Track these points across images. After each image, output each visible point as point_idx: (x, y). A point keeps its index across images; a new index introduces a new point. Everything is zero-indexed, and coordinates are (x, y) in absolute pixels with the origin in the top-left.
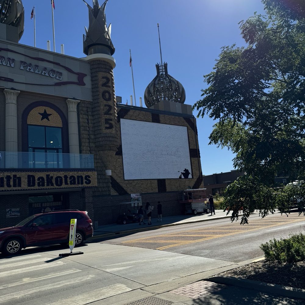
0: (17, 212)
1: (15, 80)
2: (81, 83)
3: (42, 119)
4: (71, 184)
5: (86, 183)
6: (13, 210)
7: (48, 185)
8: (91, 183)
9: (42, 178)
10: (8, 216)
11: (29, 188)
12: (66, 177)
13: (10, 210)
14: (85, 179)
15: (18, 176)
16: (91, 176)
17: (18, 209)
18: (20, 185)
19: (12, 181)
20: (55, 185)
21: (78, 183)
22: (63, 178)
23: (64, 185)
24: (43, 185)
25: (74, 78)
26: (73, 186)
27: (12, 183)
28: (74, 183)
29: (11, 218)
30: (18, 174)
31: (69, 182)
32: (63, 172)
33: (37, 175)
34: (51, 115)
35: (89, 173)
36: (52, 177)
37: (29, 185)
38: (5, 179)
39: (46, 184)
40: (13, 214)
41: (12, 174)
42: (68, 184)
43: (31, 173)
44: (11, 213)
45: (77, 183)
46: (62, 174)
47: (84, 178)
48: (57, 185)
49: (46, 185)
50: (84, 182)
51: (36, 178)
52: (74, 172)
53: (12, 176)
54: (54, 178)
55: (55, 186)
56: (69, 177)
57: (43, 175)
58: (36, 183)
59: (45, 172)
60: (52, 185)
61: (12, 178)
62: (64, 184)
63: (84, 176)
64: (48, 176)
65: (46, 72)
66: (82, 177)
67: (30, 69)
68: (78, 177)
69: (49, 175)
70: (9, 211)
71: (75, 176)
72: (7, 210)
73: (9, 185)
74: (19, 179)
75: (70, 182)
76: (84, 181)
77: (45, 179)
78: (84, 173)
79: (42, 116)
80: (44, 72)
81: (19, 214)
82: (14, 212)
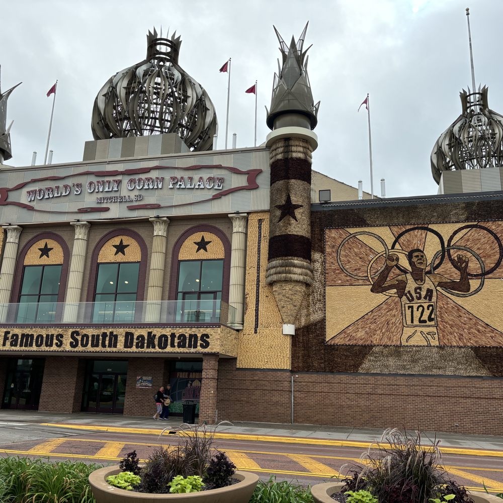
0: (149, 381)
1: (162, 205)
2: (252, 186)
3: (198, 250)
4: (179, 347)
5: (202, 346)
6: (144, 378)
7: (148, 347)
8: (210, 347)
9: (142, 337)
10: (138, 385)
11: (126, 349)
12: (173, 336)
13: (141, 379)
14: (201, 340)
15: (115, 333)
16: (211, 335)
17: (150, 378)
18: (115, 346)
19: (107, 339)
20: (157, 347)
21: (190, 346)
22: (169, 336)
23: (169, 349)
24: (142, 347)
25: (242, 181)
26: (182, 350)
27: (107, 343)
28: (184, 346)
29: (141, 389)
30: (116, 331)
31: (176, 344)
32: (170, 329)
33: (137, 332)
34: (210, 242)
35: (208, 331)
36: (155, 336)
37: (126, 346)
38: (101, 337)
39: (145, 345)
40: (144, 384)
41: (108, 331)
42: (174, 347)
43: (129, 329)
44: (141, 382)
45: (187, 346)
46: (167, 332)
47: (199, 339)
48: (160, 347)
49: (145, 347)
50: (199, 344)
51: (135, 337)
52: (185, 329)
53: (108, 334)
54: (157, 337)
55: (157, 349)
56: (177, 335)
57: (144, 332)
58: (135, 344)
59: (147, 329)
60: (154, 347)
61: (108, 336)
62: (169, 346)
63: (199, 335)
64: (149, 333)
65: (200, 183)
66: (196, 336)
67: (180, 185)
68: (191, 336)
69: (151, 332)
70: (139, 379)
71: (186, 335)
72: (138, 378)
73: (104, 346)
74: (116, 337)
75: (179, 343)
76: (199, 342)
77: (146, 338)
78: (200, 330)
79: (197, 247)
80: (198, 183)
81: (151, 385)
82: (145, 381)
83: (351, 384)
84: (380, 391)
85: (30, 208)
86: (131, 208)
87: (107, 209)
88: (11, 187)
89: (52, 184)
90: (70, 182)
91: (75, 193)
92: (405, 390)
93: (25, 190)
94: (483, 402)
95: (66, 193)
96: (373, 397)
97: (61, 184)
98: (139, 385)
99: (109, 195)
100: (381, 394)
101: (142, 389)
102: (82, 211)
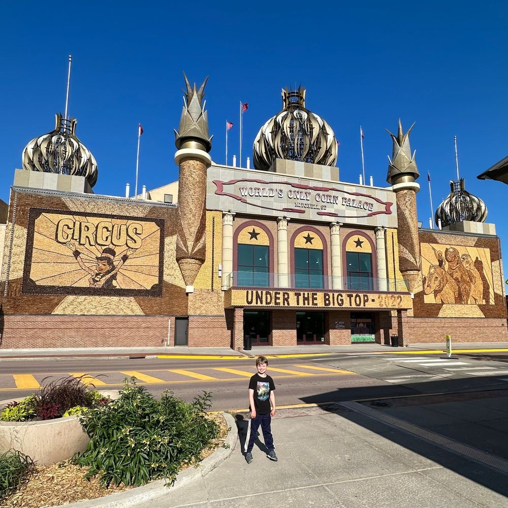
0: (343, 324)
1: (339, 215)
2: (388, 212)
3: (357, 246)
6: (340, 323)
10: (337, 327)
13: (338, 323)
17: (343, 323)
25: (383, 208)
34: (363, 242)
40: (340, 326)
44: (338, 325)
65: (361, 205)
67: (349, 204)
72: (336, 322)
79: (356, 244)
81: (344, 327)
84: (446, 326)
85: (244, 201)
86: (319, 214)
87: (303, 212)
88: (226, 181)
89: (260, 186)
91: (279, 196)
92: (456, 325)
93: (237, 186)
94: (482, 328)
95: (272, 194)
99: (304, 202)
102: (286, 210)
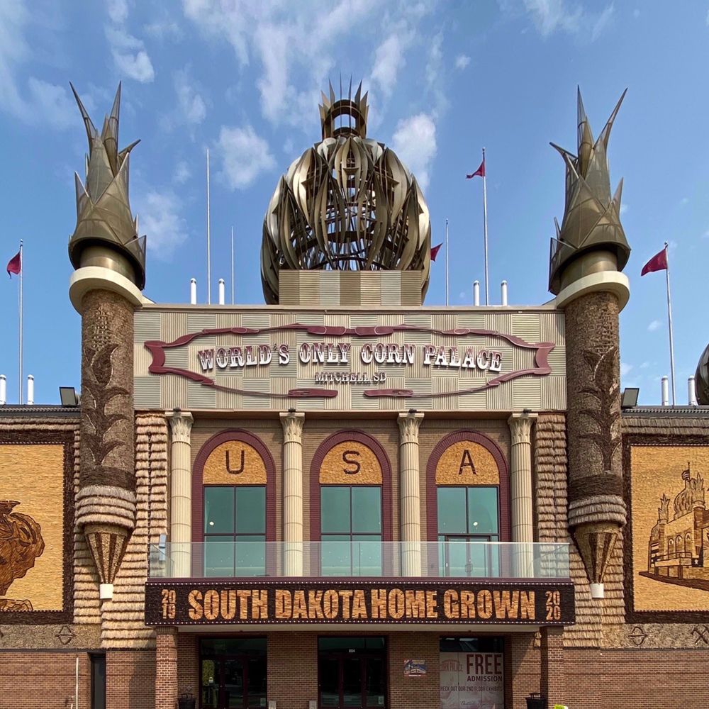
0: (421, 666)
1: (416, 392)
2: (541, 370)
6: (415, 662)
13: (411, 662)
17: (422, 662)
25: (528, 361)
29: (411, 678)
44: (411, 668)
65: (470, 360)
67: (441, 360)
70: (408, 664)
72: (406, 662)
80: (467, 359)
81: (424, 672)
82: (416, 666)
83: (662, 661)
84: (693, 669)
85: (208, 384)
86: (367, 396)
87: (332, 395)
88: (169, 340)
89: (241, 343)
90: (268, 340)
91: (281, 361)
93: (194, 348)
95: (265, 360)
96: (686, 677)
97: (255, 342)
98: (408, 672)
99: (334, 370)
100: (694, 673)
101: (413, 678)
102: (294, 395)
